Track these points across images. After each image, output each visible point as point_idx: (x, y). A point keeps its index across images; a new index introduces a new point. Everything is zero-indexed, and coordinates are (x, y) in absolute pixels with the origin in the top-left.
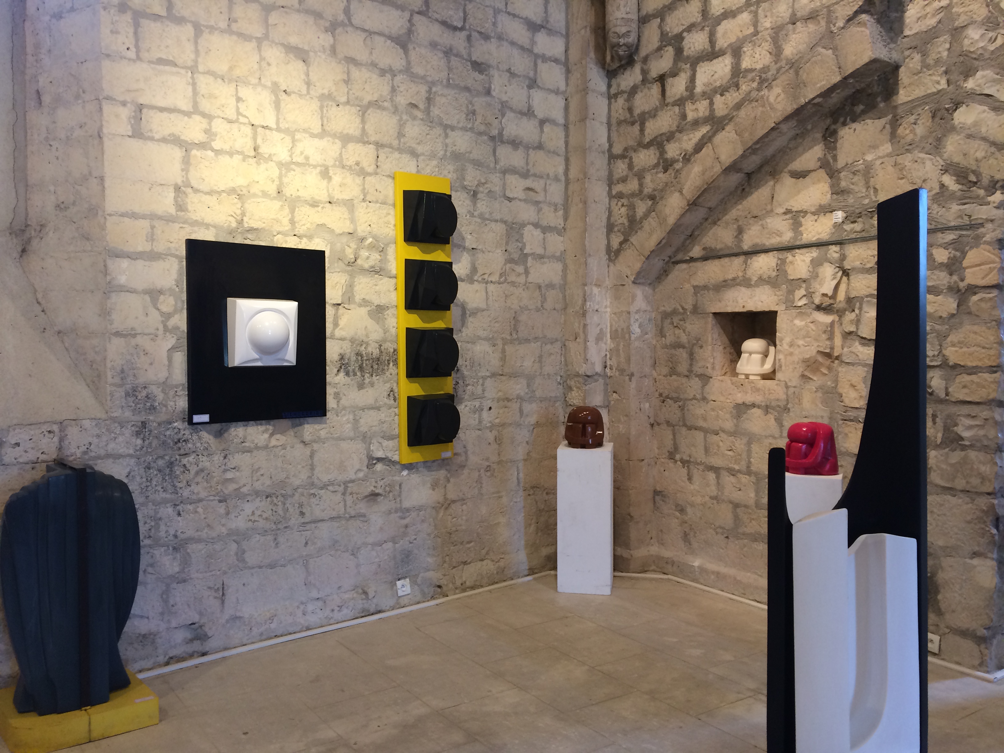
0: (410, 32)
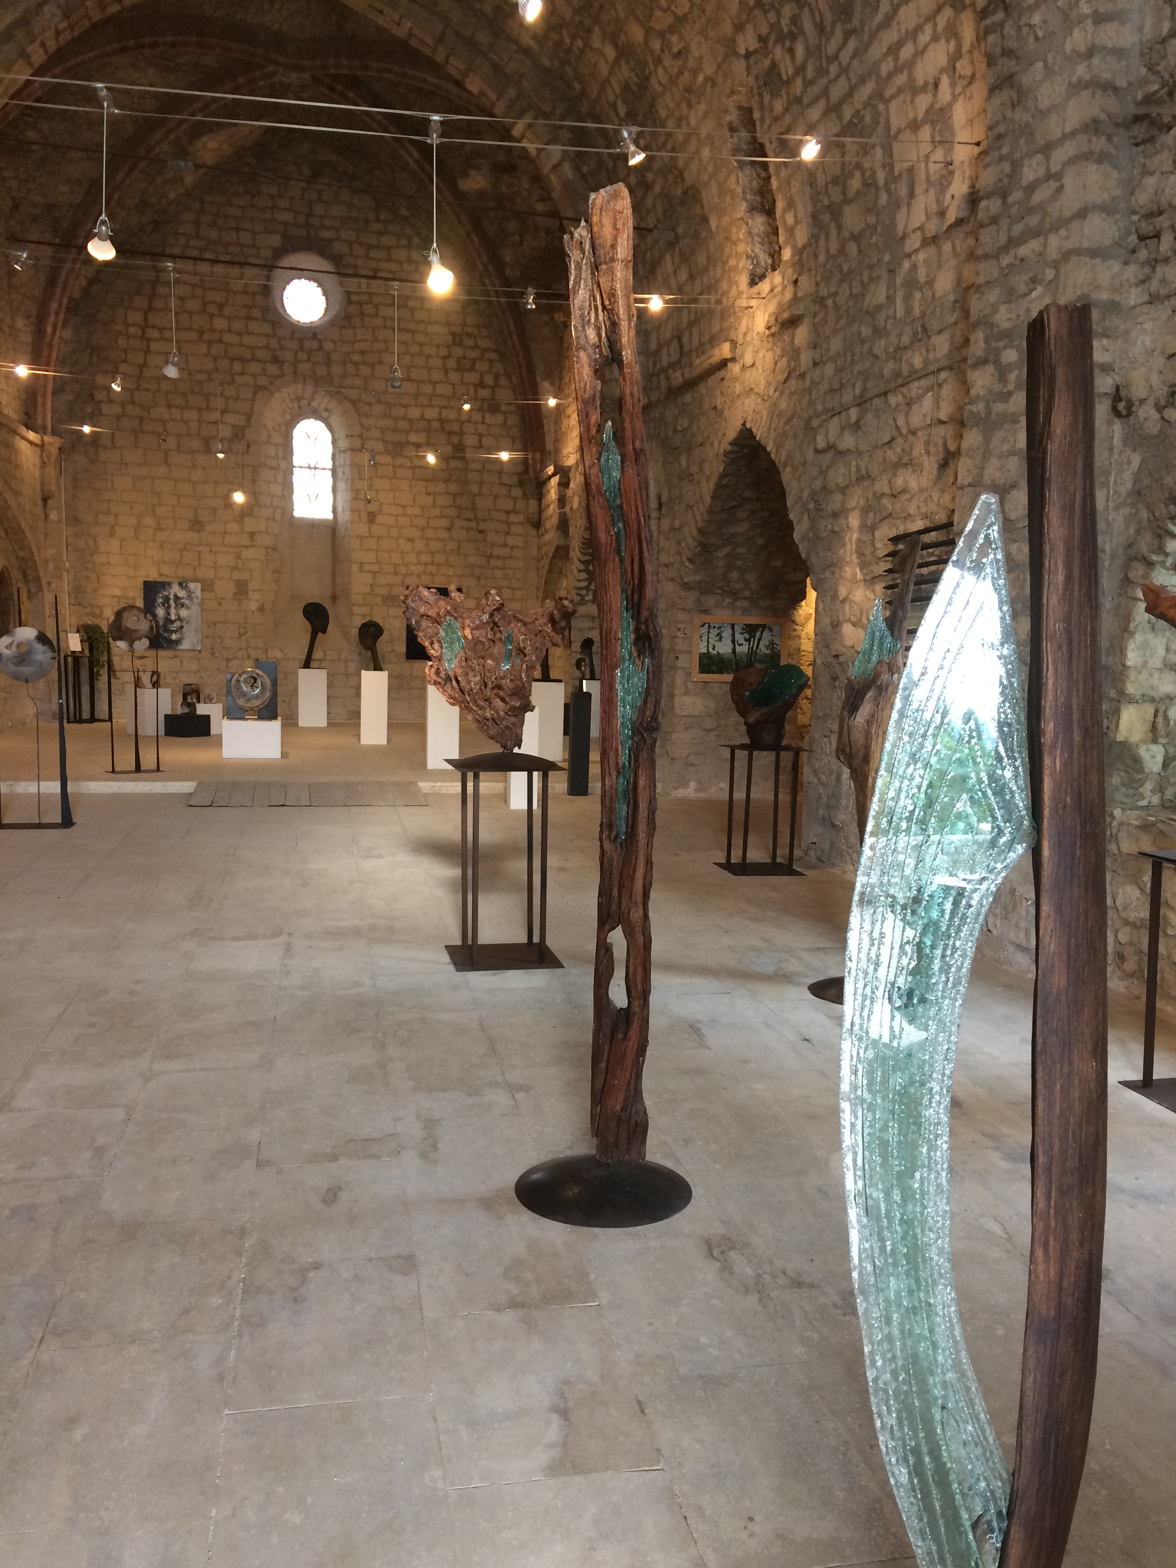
0: (452, 525)
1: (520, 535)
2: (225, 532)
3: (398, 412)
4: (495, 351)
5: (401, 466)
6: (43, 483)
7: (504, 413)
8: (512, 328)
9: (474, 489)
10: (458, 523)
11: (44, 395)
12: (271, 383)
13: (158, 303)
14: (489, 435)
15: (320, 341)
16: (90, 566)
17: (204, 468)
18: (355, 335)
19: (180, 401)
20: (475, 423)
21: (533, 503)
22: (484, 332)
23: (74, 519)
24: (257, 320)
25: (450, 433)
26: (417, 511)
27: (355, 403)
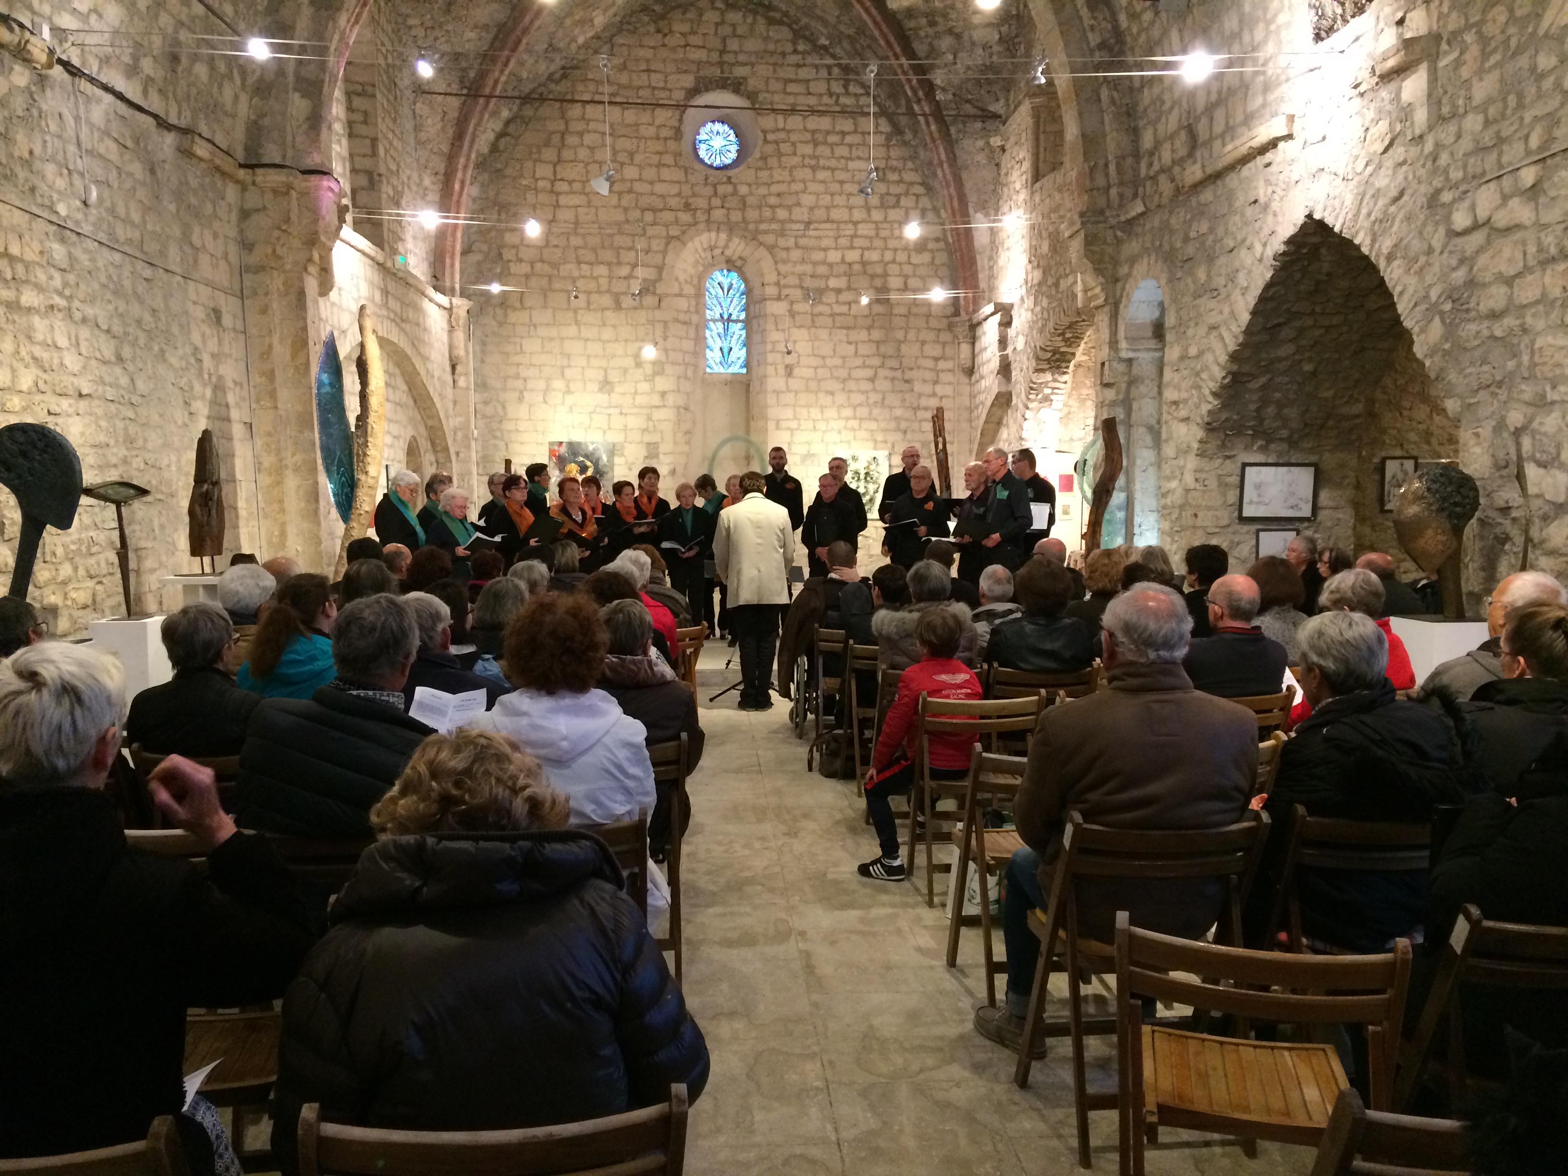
0: (876, 375)
1: (950, 383)
2: (636, 393)
3: (818, 256)
4: (923, 184)
5: (821, 314)
6: (451, 347)
7: (932, 251)
8: (943, 156)
9: (900, 335)
10: (882, 373)
11: (452, 258)
12: (684, 232)
13: (567, 154)
14: (915, 275)
15: (735, 185)
16: (498, 434)
17: (614, 327)
18: (771, 176)
19: (591, 257)
20: (900, 264)
21: (965, 348)
22: (910, 165)
23: (482, 386)
24: (669, 166)
25: (873, 277)
26: (837, 361)
27: (771, 249)
